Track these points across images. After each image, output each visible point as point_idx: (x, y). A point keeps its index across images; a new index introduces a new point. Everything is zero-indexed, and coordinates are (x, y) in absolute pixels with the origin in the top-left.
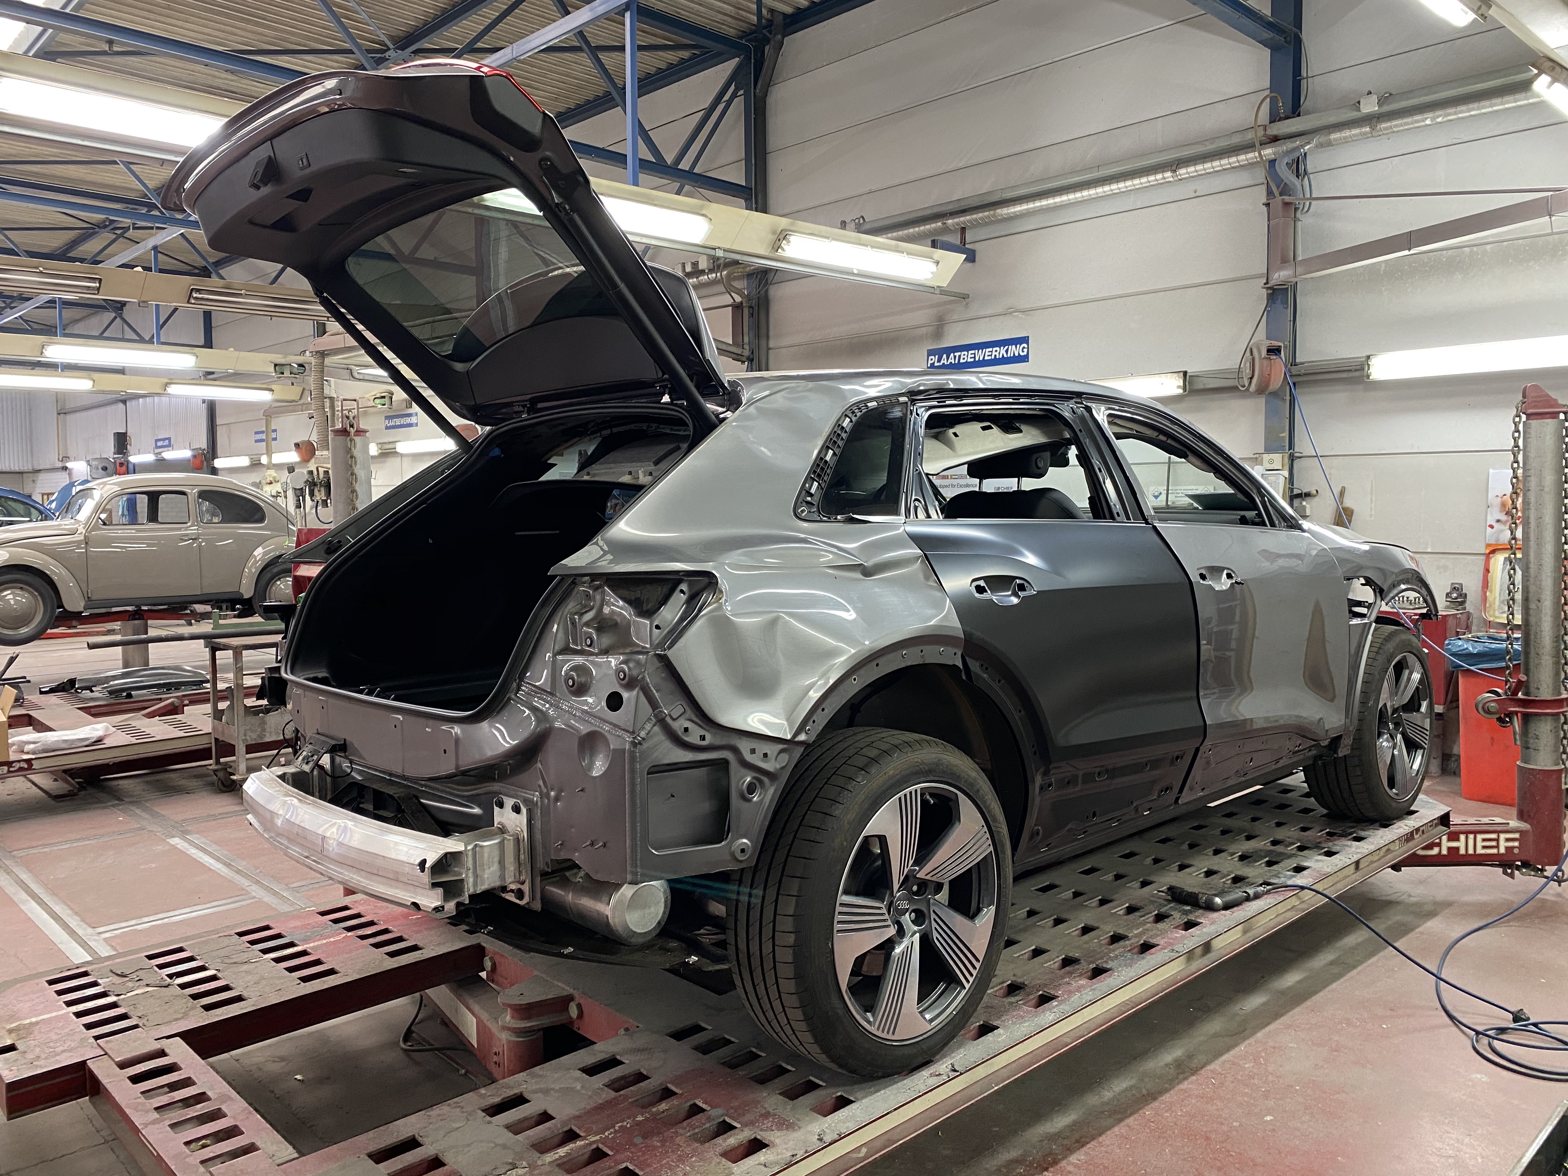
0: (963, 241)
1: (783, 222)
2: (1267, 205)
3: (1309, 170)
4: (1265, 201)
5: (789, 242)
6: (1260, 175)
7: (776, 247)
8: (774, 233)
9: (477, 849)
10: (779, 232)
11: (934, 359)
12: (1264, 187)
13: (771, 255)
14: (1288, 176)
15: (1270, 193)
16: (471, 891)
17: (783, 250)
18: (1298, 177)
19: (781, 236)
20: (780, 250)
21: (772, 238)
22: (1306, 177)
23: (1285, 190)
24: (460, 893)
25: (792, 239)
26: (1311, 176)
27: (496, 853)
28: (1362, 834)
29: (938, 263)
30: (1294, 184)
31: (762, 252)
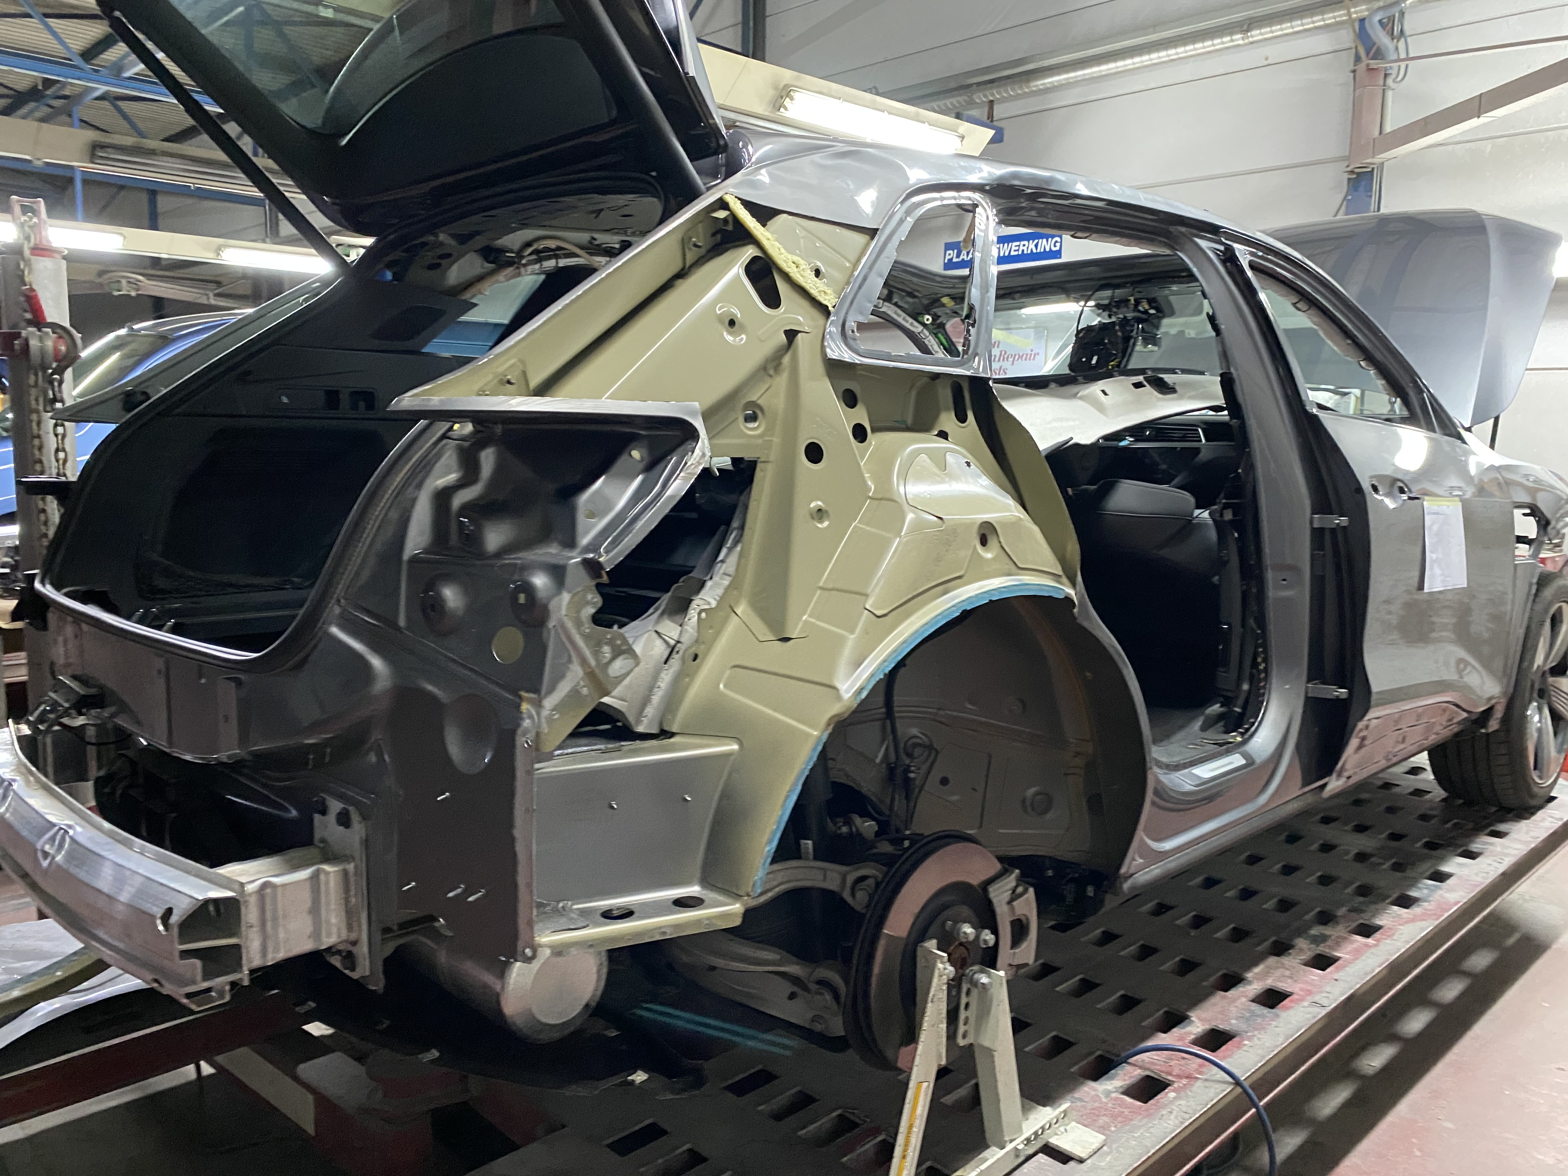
0: (991, 116)
1: (787, 75)
2: (1354, 71)
3: (1407, 30)
4: (1352, 67)
5: (792, 99)
6: (1346, 38)
7: (778, 104)
8: (776, 88)
9: (268, 890)
10: (781, 86)
11: (952, 254)
12: (1354, 51)
13: (772, 116)
14: (1382, 38)
15: (1358, 59)
16: (257, 962)
17: (786, 109)
18: (1393, 39)
19: (784, 93)
20: (782, 110)
21: (772, 93)
22: (1403, 40)
23: (1378, 54)
24: (237, 966)
25: (796, 95)
26: (1409, 39)
27: (306, 896)
28: (1502, 827)
29: (963, 137)
30: (1387, 48)
31: (760, 110)
